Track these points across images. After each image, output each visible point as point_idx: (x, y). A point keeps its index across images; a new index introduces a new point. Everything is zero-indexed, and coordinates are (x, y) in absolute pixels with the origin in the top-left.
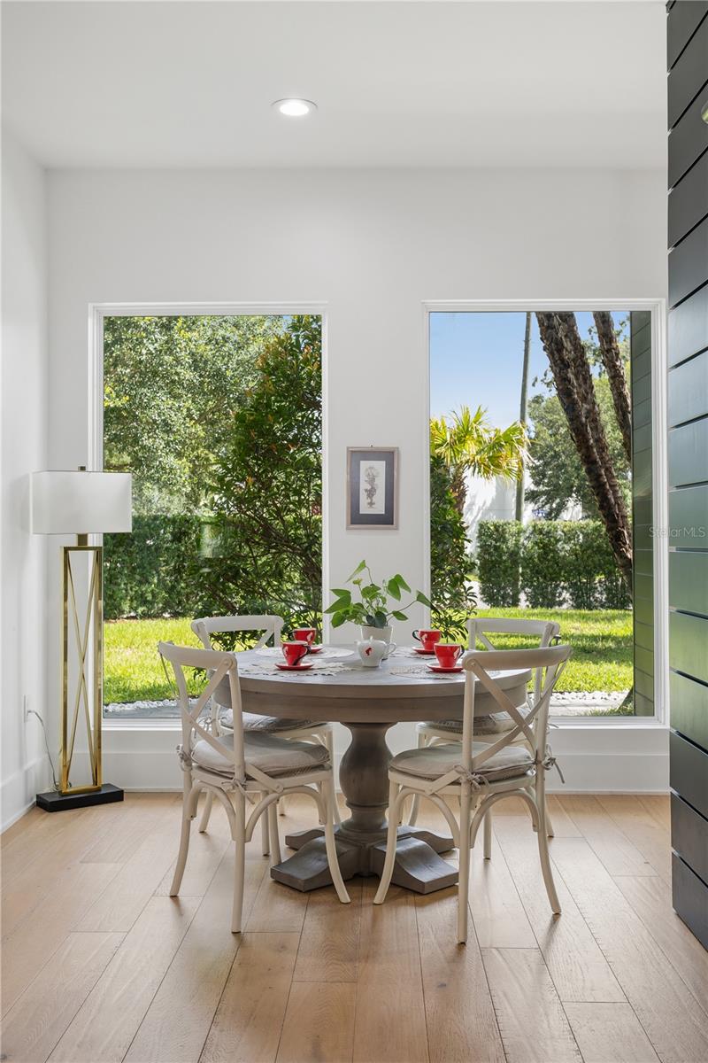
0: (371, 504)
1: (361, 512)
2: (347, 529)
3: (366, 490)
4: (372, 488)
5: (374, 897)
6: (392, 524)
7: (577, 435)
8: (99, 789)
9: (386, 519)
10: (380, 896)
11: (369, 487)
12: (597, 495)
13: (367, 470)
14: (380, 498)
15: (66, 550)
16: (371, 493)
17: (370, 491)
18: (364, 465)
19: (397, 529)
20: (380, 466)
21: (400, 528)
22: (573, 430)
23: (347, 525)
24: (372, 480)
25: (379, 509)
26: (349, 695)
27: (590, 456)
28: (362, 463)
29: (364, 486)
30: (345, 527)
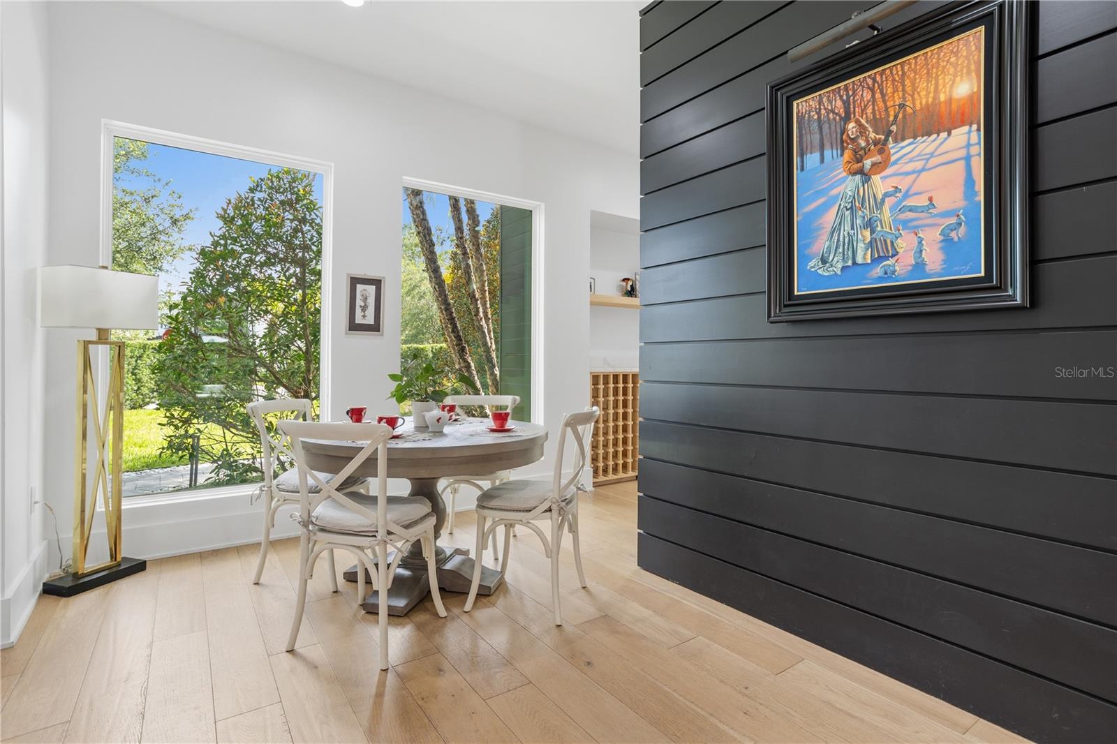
0: (364, 316)
1: (356, 322)
2: (346, 334)
3: (361, 306)
4: (365, 305)
5: (464, 606)
6: (379, 331)
7: (439, 287)
8: (119, 565)
9: (375, 328)
10: (468, 606)
11: (363, 304)
12: (451, 324)
13: (361, 292)
14: (371, 312)
15: (86, 344)
16: (364, 308)
17: (364, 307)
18: (360, 287)
19: (382, 335)
20: (371, 289)
21: (385, 335)
22: (436, 284)
23: (346, 331)
24: (365, 299)
25: (370, 320)
26: (467, 453)
27: (446, 300)
28: (358, 286)
29: (359, 302)
30: (344, 332)
